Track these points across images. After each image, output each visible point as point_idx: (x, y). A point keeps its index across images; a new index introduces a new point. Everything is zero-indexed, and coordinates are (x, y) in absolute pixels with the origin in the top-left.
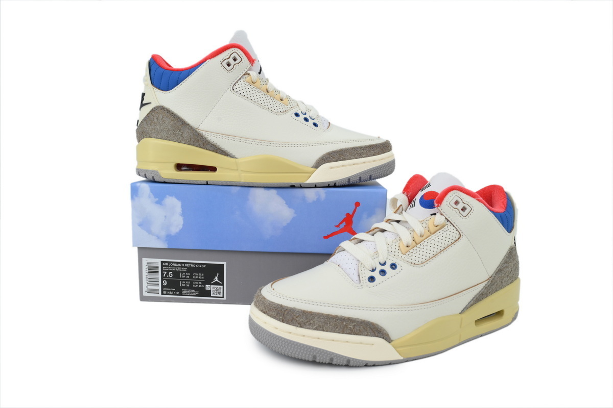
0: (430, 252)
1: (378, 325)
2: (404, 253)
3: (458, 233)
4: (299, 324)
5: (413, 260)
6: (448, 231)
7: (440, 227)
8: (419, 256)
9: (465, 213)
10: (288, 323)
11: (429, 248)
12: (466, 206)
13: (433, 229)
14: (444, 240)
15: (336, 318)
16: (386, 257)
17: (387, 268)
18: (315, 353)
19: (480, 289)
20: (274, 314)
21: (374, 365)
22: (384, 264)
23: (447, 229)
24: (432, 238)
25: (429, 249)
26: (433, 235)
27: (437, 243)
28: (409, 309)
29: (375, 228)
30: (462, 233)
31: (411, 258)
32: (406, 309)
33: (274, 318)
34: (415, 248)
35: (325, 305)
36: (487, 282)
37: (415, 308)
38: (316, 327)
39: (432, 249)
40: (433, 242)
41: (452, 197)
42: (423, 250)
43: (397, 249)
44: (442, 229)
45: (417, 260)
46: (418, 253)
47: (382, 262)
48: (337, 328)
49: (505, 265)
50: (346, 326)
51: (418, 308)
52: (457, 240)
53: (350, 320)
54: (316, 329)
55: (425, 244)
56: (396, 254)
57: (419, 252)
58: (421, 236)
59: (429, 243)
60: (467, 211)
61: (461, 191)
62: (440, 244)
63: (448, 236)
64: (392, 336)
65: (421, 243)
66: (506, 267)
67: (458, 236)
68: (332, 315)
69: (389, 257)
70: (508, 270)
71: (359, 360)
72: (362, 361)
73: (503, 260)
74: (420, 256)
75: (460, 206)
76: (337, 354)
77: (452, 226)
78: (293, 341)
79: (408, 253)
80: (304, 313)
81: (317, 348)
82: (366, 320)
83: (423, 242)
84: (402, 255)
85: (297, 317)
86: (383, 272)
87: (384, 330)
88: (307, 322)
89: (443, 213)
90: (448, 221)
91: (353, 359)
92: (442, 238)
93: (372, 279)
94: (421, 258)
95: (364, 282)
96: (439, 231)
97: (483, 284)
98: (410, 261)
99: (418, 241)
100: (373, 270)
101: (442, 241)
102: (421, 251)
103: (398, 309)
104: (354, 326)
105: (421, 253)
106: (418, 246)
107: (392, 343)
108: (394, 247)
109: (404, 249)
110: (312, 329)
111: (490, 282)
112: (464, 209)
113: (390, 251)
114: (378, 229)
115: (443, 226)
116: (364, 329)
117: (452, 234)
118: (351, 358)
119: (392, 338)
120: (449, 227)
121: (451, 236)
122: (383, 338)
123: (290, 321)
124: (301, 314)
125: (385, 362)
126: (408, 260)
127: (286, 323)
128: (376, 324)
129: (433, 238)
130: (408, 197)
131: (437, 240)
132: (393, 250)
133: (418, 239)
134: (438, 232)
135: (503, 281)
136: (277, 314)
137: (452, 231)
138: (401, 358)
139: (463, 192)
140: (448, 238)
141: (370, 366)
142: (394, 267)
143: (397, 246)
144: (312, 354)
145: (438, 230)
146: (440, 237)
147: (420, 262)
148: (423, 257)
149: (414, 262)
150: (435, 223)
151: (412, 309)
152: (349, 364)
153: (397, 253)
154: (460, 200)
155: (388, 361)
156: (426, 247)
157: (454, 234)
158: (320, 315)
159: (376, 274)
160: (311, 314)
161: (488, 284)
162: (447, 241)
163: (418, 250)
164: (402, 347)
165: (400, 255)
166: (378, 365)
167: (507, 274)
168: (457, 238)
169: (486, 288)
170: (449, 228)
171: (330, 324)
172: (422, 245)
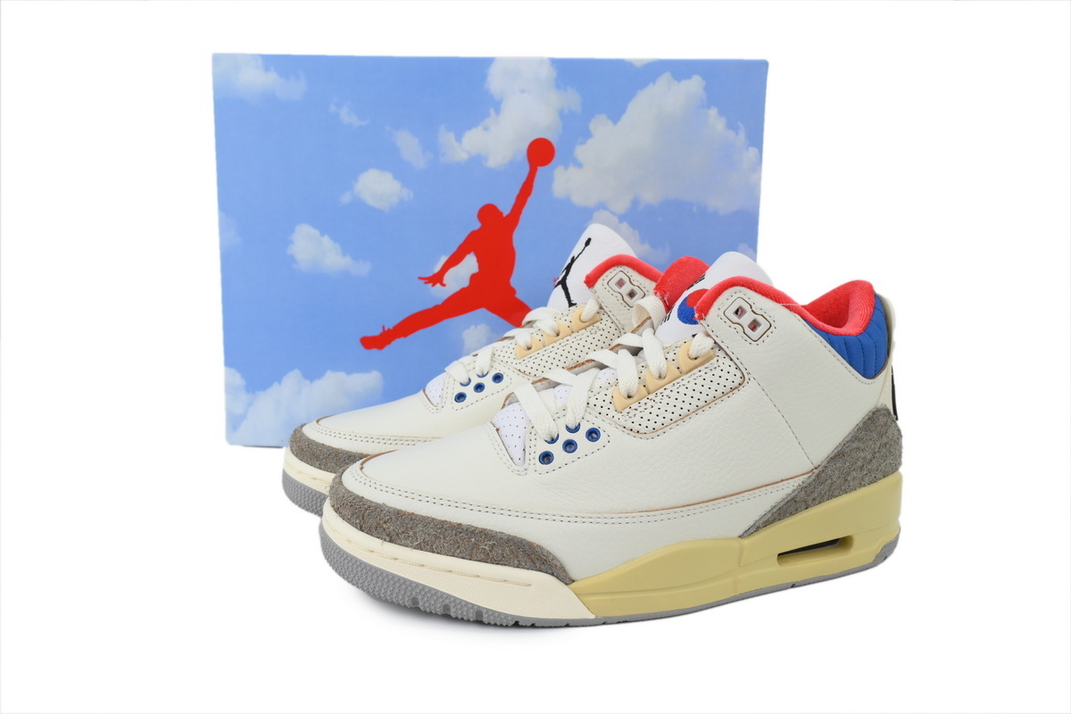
0: (674, 409)
1: (542, 548)
2: (619, 409)
3: (739, 374)
4: (388, 535)
5: (636, 424)
6: (719, 369)
7: (699, 361)
8: (650, 417)
9: (755, 335)
10: (369, 532)
11: (672, 401)
12: (760, 319)
13: (685, 363)
14: (706, 387)
15: (458, 529)
16: (581, 415)
17: (580, 437)
18: (414, 593)
19: (789, 491)
20: (347, 513)
21: (533, 625)
22: (577, 429)
23: (716, 365)
24: (683, 382)
25: (671, 404)
26: (684, 377)
27: (690, 393)
28: (613, 521)
29: (587, 361)
30: (749, 373)
31: (633, 419)
32: (606, 521)
33: (349, 521)
34: (645, 400)
35: (442, 502)
36: (806, 476)
37: (627, 520)
38: (420, 544)
39: (679, 404)
40: (682, 390)
41: (732, 300)
42: (660, 405)
43: (607, 401)
44: (706, 365)
45: (644, 425)
46: (648, 411)
47: (572, 426)
48: (458, 547)
49: (855, 445)
50: (476, 545)
51: (634, 520)
52: (736, 388)
53: (485, 534)
54: (419, 547)
55: (667, 392)
56: (604, 411)
57: (651, 410)
58: (660, 377)
59: (675, 392)
60: (760, 330)
61: (750, 288)
62: (697, 395)
63: (716, 379)
64: (573, 571)
65: (658, 392)
66: (858, 449)
67: (738, 380)
68: (450, 523)
69: (588, 417)
70: (862, 455)
71: (500, 614)
72: (507, 616)
73: (850, 433)
74: (653, 417)
75: (747, 319)
76: (456, 599)
77: (727, 358)
78: (375, 568)
79: (628, 410)
80: (399, 514)
81: (417, 585)
82: (518, 536)
83: (662, 390)
84: (615, 413)
85: (385, 522)
86: (570, 446)
87: (554, 558)
88: (403, 532)
89: (711, 333)
90: (721, 348)
91: (488, 610)
92: (703, 383)
93: (546, 458)
94: (652, 421)
95: (532, 462)
96: (699, 369)
97: (798, 481)
98: (629, 425)
99: (651, 387)
100: (553, 441)
101: (702, 389)
102: (656, 408)
103: (591, 520)
104: (492, 546)
105: (655, 411)
106: (650, 397)
107: (574, 585)
108: (601, 397)
109: (620, 401)
110: (411, 547)
111: (813, 477)
112: (754, 325)
113: (591, 405)
114: (593, 363)
115: (708, 359)
116: (513, 553)
117: (724, 375)
118: (484, 608)
119: (573, 575)
120: (721, 360)
121: (723, 379)
122: (553, 574)
123: (373, 530)
124: (394, 518)
125: (555, 620)
126: (623, 423)
127: (367, 533)
128: (538, 546)
129: (685, 382)
130: (664, 302)
131: (691, 386)
132: (600, 403)
133: (652, 383)
134: (696, 371)
135: (849, 478)
136: (353, 515)
137: (727, 369)
138: (592, 617)
139: (756, 291)
140: (715, 383)
141: (525, 627)
142: (594, 435)
143: (609, 396)
144: (408, 594)
145: (696, 367)
146: (700, 381)
147: (650, 428)
148: (657, 419)
149: (636, 427)
150: (690, 353)
151: (621, 521)
152: (480, 619)
153: (605, 409)
154: (746, 307)
155: (561, 620)
156: (666, 400)
157: (731, 378)
158: (427, 522)
159: (557, 449)
160: (411, 519)
161: (809, 481)
162: (713, 389)
163: (648, 406)
164: (595, 594)
165: (612, 413)
166: (543, 627)
167: (860, 464)
168: (736, 384)
169: (804, 488)
170: (720, 363)
171: (444, 538)
172: (660, 396)
